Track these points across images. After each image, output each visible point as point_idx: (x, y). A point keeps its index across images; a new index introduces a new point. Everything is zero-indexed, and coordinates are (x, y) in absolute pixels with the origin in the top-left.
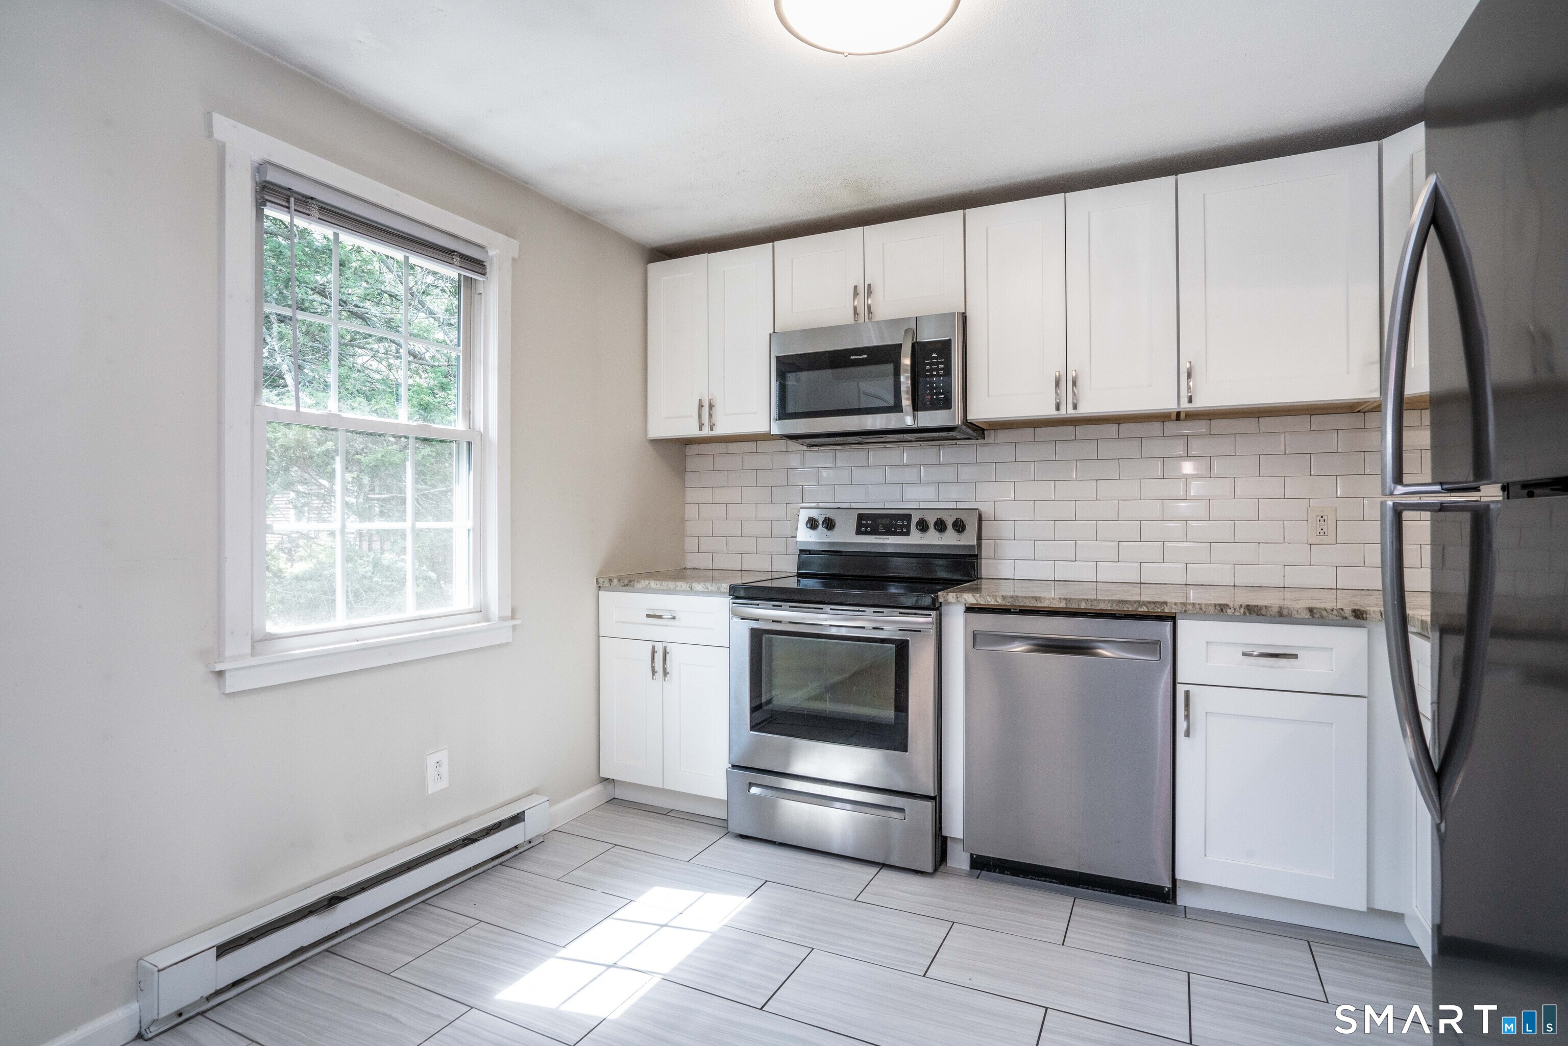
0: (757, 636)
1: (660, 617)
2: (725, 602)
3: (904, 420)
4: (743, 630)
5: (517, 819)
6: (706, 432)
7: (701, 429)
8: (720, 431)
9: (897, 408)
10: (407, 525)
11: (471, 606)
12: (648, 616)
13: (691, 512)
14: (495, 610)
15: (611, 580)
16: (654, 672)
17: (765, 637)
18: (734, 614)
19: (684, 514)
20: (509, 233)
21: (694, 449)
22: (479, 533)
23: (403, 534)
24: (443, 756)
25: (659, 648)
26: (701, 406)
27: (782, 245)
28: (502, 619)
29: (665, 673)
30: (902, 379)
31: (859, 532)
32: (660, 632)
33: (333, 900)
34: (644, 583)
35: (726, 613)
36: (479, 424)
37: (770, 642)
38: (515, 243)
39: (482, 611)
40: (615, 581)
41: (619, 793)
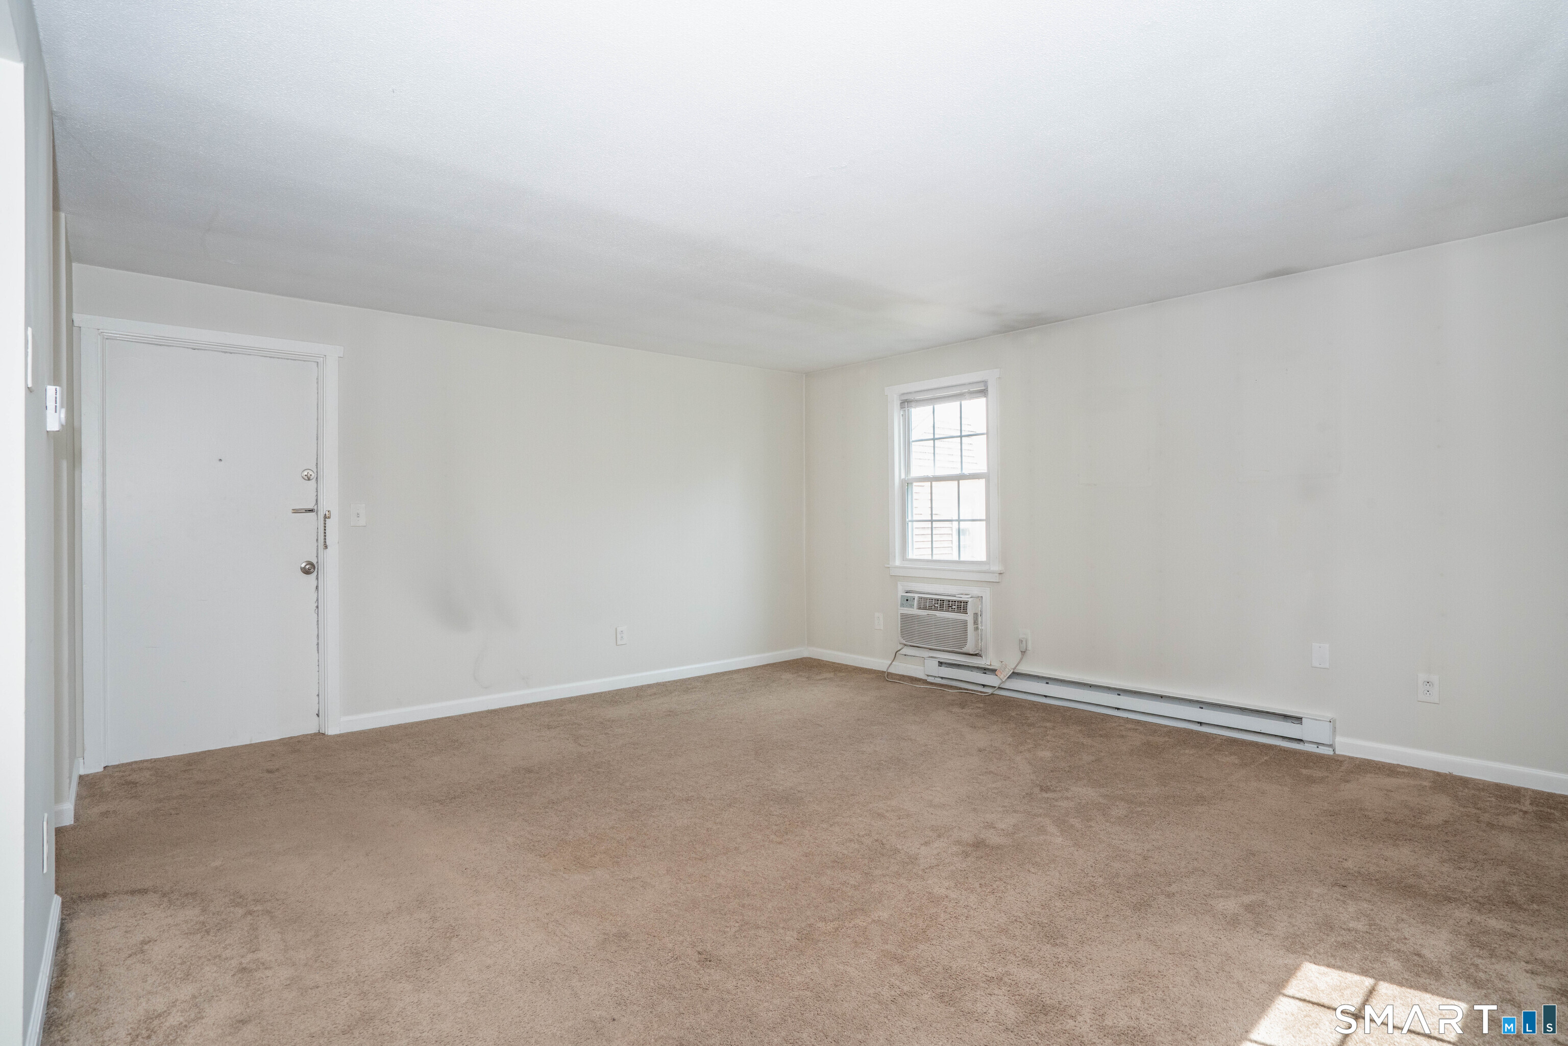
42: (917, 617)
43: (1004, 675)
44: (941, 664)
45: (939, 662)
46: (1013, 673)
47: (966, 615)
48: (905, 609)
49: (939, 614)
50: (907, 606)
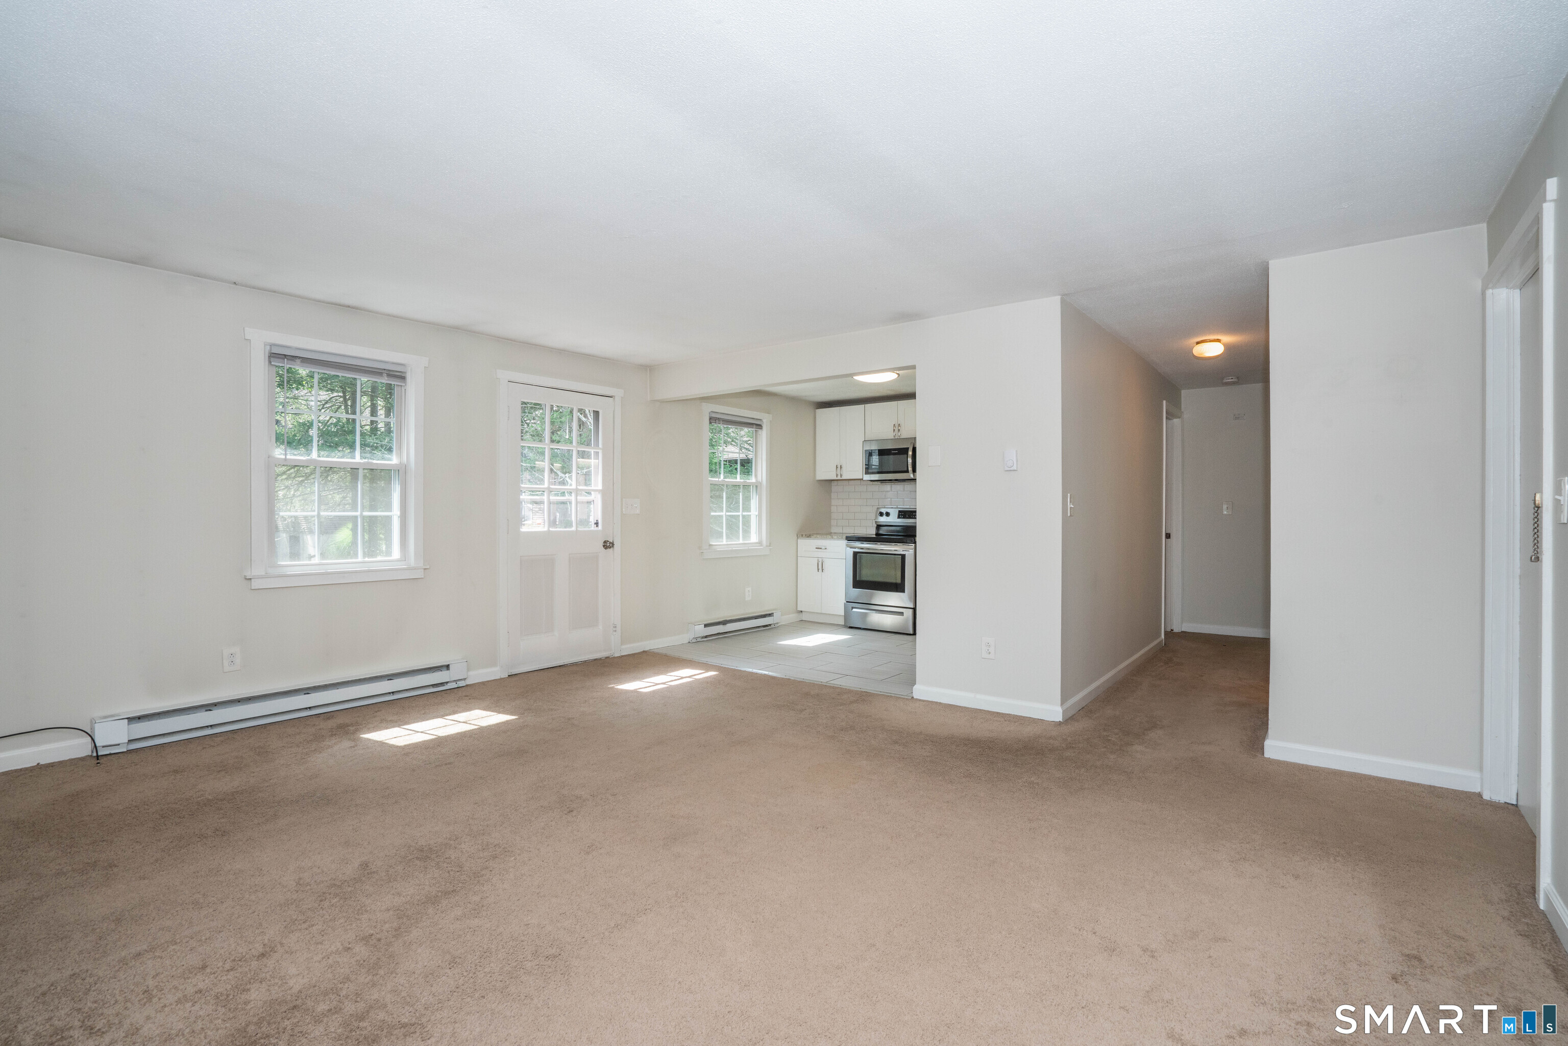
0: (855, 554)
1: (821, 548)
2: (845, 542)
3: (910, 476)
4: (850, 552)
5: (770, 615)
6: (839, 478)
7: (837, 477)
8: (844, 478)
9: (907, 471)
10: (740, 513)
11: (757, 541)
12: (816, 548)
13: (833, 509)
14: (764, 543)
15: (802, 535)
16: (818, 569)
17: (858, 554)
18: (847, 546)
19: (831, 510)
20: (768, 412)
21: (834, 484)
22: (760, 516)
23: (739, 516)
24: (750, 589)
25: (820, 560)
26: (837, 467)
27: (868, 406)
28: (767, 546)
29: (822, 570)
30: (909, 459)
31: (899, 517)
32: (820, 554)
33: (724, 623)
34: (815, 536)
35: (845, 546)
36: (759, 479)
37: (860, 557)
38: (771, 415)
39: (760, 543)
40: (804, 536)
41: (804, 617)
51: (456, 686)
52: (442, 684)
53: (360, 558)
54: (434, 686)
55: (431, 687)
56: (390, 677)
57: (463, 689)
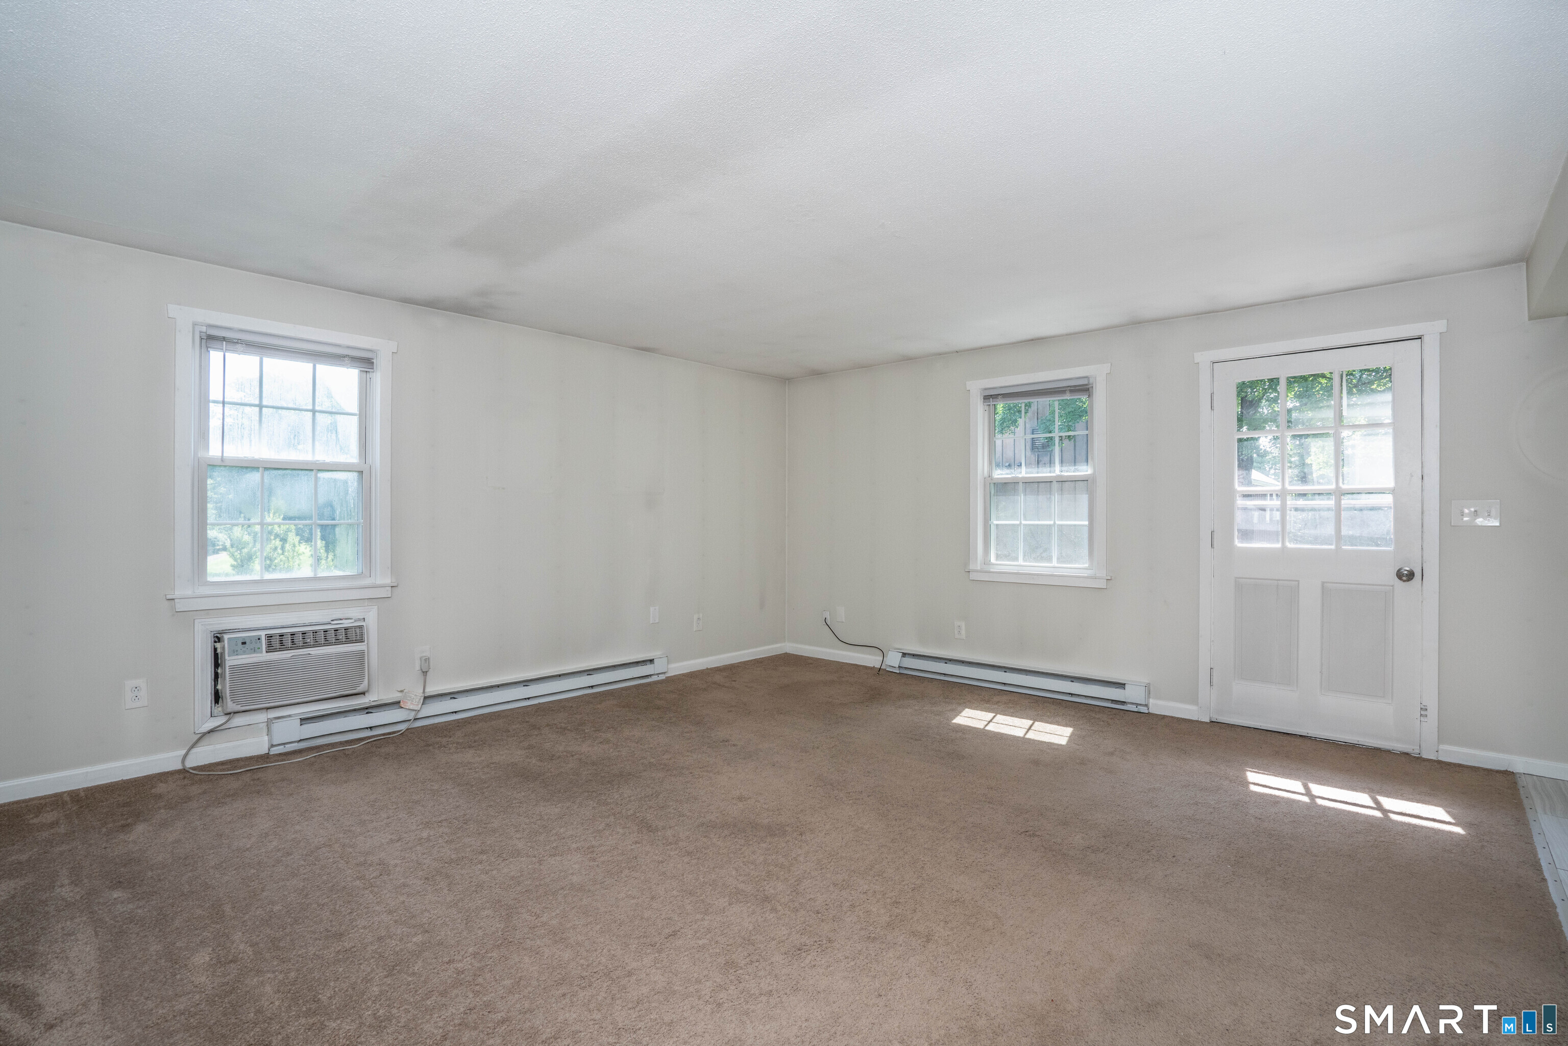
42: (268, 664)
43: (413, 702)
44: (304, 721)
45: (300, 719)
46: (425, 698)
47: (363, 644)
48: (240, 657)
49: (314, 651)
50: (244, 653)
51: (1136, 710)
52: (1123, 703)
53: (1055, 563)
54: (1113, 701)
55: (1111, 701)
56: (1073, 679)
57: (1144, 715)
